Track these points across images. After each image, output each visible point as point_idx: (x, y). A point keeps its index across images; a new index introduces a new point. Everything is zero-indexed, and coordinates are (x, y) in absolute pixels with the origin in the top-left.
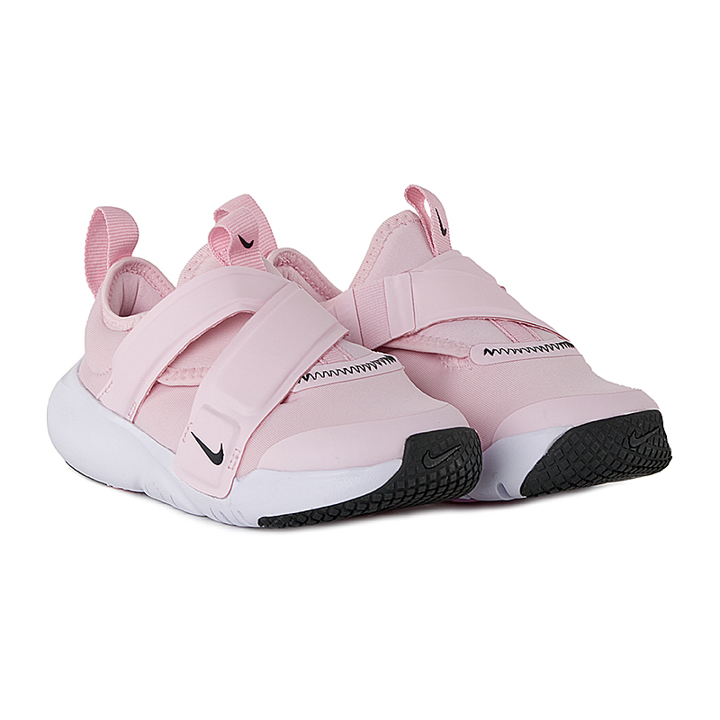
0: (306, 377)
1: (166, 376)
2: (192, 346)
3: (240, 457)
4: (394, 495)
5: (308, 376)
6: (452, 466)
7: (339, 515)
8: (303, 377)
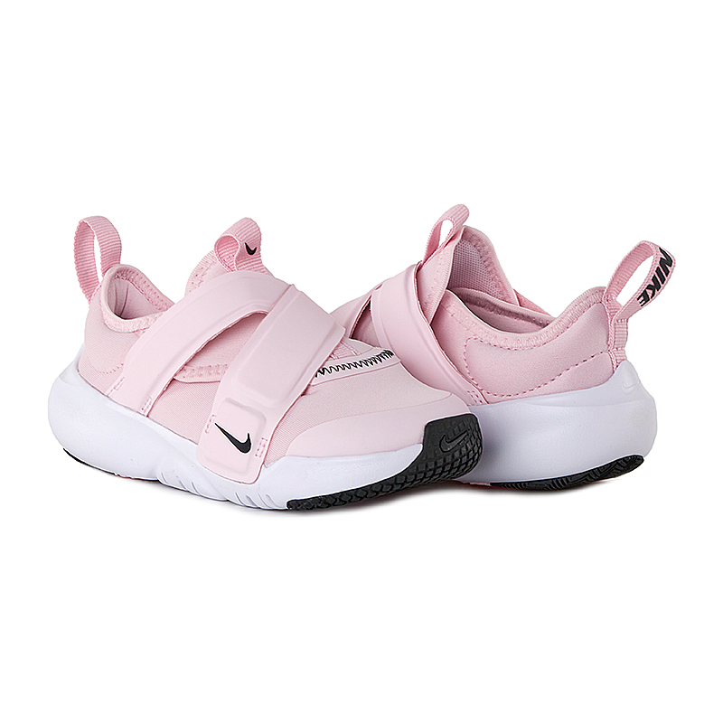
0: (322, 371)
1: (183, 374)
2: (210, 344)
3: (267, 445)
4: (416, 476)
5: (323, 369)
6: (464, 449)
7: (366, 496)
8: (319, 371)
